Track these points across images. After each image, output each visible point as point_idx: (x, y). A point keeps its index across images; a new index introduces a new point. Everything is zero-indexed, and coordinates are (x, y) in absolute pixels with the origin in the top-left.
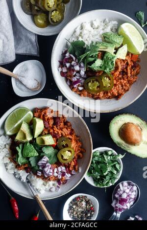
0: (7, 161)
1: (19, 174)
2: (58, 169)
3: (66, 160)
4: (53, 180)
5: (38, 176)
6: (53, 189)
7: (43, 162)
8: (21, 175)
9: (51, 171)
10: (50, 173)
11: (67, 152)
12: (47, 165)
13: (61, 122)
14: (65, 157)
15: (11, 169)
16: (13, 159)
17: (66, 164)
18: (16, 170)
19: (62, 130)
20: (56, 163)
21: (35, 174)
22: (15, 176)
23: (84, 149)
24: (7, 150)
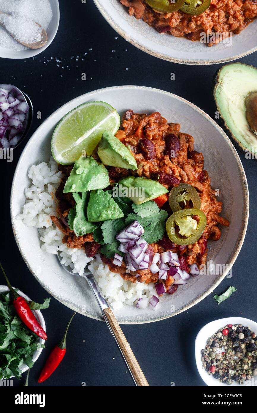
0: (46, 222)
1: (70, 257)
2: (161, 257)
3: (184, 237)
4: (146, 282)
5: (113, 268)
6: (144, 303)
7: (131, 236)
8: (74, 259)
9: (147, 258)
10: (143, 264)
11: (189, 218)
12: (139, 243)
13: (183, 151)
14: (183, 231)
15: (51, 244)
16: (60, 220)
17: (182, 248)
18: (63, 247)
19: (182, 168)
20: (159, 243)
21: (108, 261)
22: (59, 262)
23: (226, 220)
24: (49, 197)
